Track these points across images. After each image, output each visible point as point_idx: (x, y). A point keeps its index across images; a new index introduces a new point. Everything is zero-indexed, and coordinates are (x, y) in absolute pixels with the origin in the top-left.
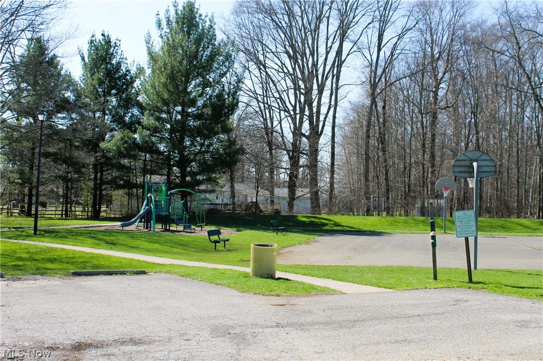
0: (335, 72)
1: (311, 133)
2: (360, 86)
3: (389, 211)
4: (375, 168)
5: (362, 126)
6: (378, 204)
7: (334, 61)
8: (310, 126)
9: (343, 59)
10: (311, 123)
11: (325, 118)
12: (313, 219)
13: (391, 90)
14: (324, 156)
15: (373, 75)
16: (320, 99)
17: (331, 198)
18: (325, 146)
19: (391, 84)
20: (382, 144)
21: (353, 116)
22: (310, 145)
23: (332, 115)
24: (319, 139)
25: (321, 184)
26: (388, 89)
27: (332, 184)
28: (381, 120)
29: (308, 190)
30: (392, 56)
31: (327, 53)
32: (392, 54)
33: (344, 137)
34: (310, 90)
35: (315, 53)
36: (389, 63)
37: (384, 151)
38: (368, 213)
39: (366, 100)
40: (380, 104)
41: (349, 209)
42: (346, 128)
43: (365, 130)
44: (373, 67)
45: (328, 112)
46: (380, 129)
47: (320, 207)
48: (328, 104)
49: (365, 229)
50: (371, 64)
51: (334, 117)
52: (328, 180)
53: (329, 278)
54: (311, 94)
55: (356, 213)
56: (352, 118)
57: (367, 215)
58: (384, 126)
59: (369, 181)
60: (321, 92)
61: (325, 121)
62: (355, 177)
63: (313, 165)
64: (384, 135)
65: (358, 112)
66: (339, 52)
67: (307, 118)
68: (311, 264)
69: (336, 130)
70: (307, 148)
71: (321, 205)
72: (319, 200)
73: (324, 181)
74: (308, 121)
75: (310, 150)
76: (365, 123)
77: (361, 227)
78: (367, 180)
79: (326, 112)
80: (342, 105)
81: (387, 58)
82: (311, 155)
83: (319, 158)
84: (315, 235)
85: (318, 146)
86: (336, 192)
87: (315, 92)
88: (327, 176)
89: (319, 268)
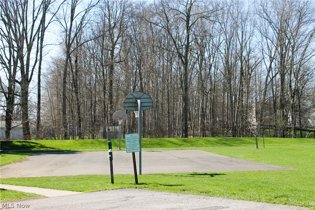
0: (40, 35)
1: (22, 80)
2: (58, 46)
3: (81, 136)
4: (70, 105)
5: (60, 75)
6: (73, 131)
7: (39, 28)
8: (22, 75)
9: (46, 26)
10: (22, 72)
11: (33, 69)
12: (24, 143)
13: (81, 49)
14: (33, 97)
15: (68, 38)
16: (29, 55)
17: (38, 127)
18: (33, 89)
19: (81, 45)
20: (75, 87)
21: (53, 67)
22: (22, 89)
23: (38, 67)
24: (28, 84)
25: (31, 117)
26: (79, 48)
27: (39, 117)
28: (74, 70)
29: (21, 122)
30: (81, 24)
31: (34, 21)
32: (81, 23)
33: (48, 83)
34: (21, 48)
35: (25, 21)
36: (79, 30)
37: (77, 93)
38: (66, 137)
39: (63, 56)
40: (73, 59)
41: (51, 135)
42: (49, 76)
43: (62, 77)
44: (68, 32)
45: (35, 65)
46: (73, 77)
47: (30, 134)
48: (35, 59)
49: (64, 149)
50: (66, 30)
51: (40, 68)
52: (36, 114)
53: (35, 186)
54: (22, 51)
55: (57, 138)
56: (53, 69)
57: (65, 139)
58: (76, 74)
59: (66, 114)
60: (29, 49)
61: (33, 71)
62: (56, 112)
63: (24, 103)
64: (77, 81)
65: (57, 65)
66: (43, 21)
67: (19, 68)
68: (22, 177)
69: (41, 77)
70: (20, 91)
71: (31, 133)
72: (29, 129)
73: (33, 116)
74: (20, 71)
75: (22, 92)
76: (62, 72)
77: (60, 148)
78: (64, 113)
79: (33, 65)
80: (46, 59)
81: (78, 26)
82: (23, 96)
83: (29, 98)
84: (26, 155)
85: (28, 90)
86: (42, 123)
87: (25, 49)
88: (35, 112)
89: (29, 179)
